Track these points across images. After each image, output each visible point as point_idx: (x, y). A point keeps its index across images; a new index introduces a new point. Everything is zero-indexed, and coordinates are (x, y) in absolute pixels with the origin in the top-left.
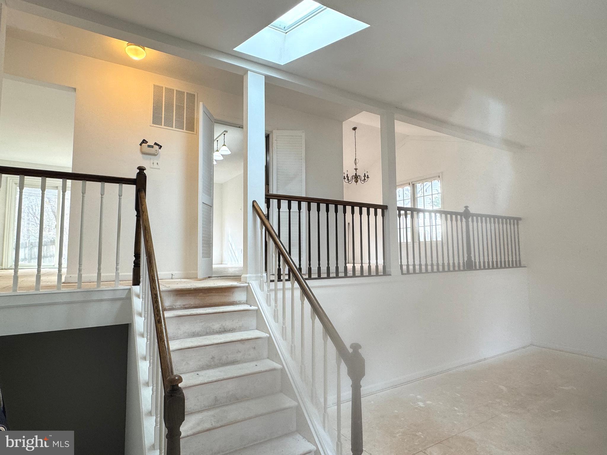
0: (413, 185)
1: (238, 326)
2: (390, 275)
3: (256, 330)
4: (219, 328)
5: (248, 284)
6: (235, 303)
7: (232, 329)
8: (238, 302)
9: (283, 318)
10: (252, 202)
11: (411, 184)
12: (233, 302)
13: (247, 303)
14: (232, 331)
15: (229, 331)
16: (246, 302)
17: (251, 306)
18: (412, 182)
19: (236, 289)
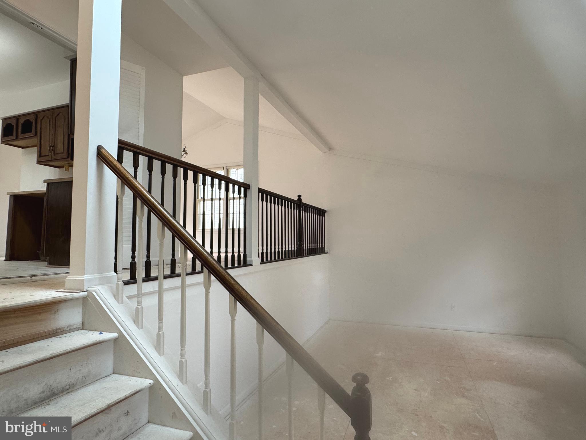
0: (227, 169)
1: (80, 376)
2: (251, 265)
3: (114, 375)
4: (40, 392)
5: (86, 292)
6: (59, 331)
7: (68, 387)
8: (65, 329)
9: (182, 347)
10: (97, 147)
11: (225, 168)
12: (57, 330)
13: (83, 327)
14: (68, 391)
15: (63, 391)
16: (81, 325)
17: (101, 333)
18: (226, 167)
19: (63, 305)
